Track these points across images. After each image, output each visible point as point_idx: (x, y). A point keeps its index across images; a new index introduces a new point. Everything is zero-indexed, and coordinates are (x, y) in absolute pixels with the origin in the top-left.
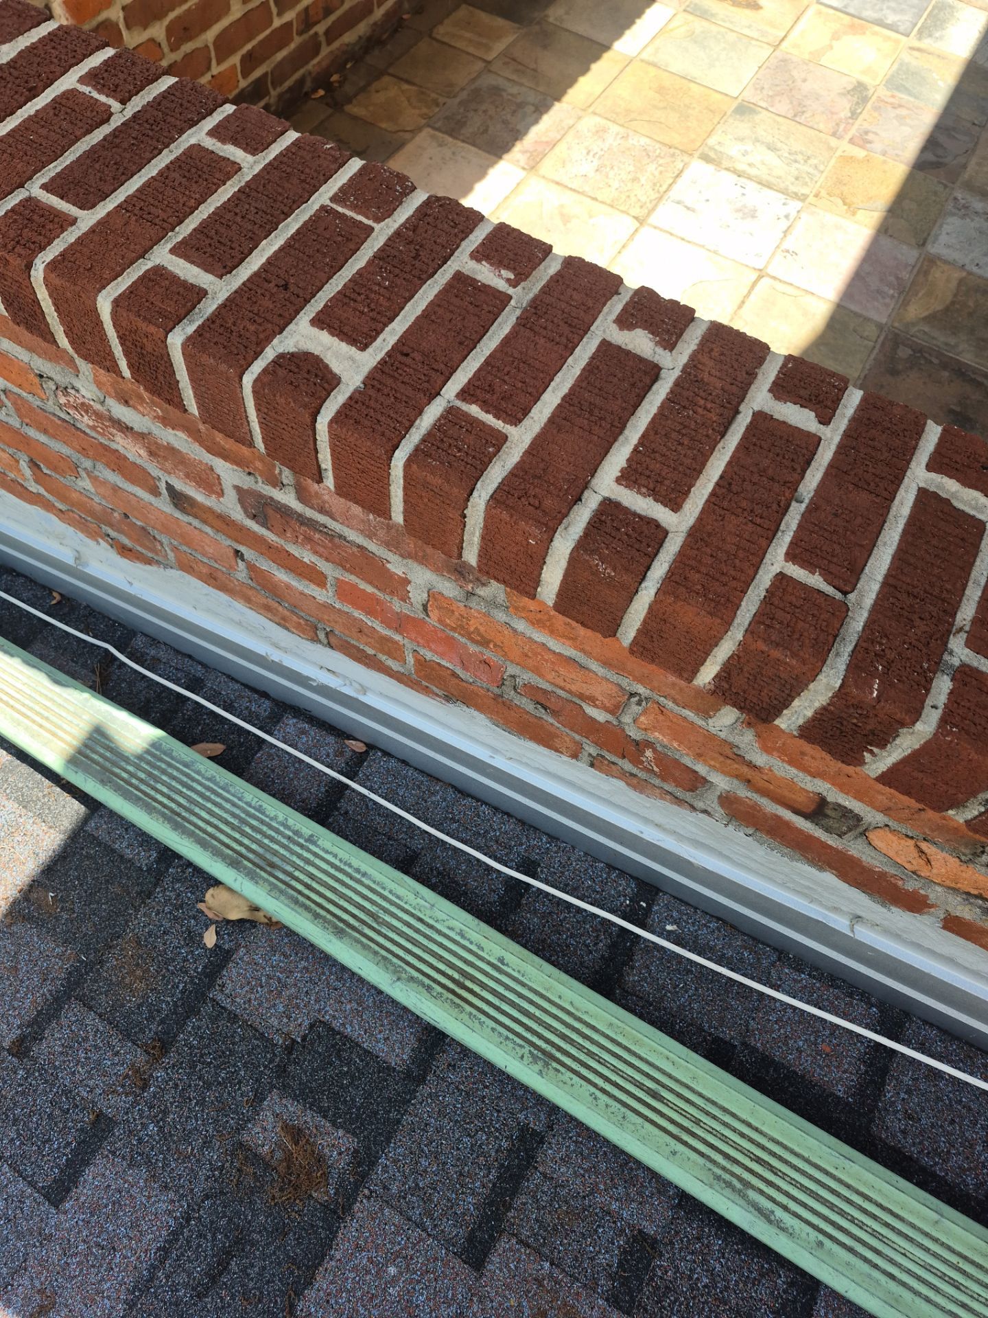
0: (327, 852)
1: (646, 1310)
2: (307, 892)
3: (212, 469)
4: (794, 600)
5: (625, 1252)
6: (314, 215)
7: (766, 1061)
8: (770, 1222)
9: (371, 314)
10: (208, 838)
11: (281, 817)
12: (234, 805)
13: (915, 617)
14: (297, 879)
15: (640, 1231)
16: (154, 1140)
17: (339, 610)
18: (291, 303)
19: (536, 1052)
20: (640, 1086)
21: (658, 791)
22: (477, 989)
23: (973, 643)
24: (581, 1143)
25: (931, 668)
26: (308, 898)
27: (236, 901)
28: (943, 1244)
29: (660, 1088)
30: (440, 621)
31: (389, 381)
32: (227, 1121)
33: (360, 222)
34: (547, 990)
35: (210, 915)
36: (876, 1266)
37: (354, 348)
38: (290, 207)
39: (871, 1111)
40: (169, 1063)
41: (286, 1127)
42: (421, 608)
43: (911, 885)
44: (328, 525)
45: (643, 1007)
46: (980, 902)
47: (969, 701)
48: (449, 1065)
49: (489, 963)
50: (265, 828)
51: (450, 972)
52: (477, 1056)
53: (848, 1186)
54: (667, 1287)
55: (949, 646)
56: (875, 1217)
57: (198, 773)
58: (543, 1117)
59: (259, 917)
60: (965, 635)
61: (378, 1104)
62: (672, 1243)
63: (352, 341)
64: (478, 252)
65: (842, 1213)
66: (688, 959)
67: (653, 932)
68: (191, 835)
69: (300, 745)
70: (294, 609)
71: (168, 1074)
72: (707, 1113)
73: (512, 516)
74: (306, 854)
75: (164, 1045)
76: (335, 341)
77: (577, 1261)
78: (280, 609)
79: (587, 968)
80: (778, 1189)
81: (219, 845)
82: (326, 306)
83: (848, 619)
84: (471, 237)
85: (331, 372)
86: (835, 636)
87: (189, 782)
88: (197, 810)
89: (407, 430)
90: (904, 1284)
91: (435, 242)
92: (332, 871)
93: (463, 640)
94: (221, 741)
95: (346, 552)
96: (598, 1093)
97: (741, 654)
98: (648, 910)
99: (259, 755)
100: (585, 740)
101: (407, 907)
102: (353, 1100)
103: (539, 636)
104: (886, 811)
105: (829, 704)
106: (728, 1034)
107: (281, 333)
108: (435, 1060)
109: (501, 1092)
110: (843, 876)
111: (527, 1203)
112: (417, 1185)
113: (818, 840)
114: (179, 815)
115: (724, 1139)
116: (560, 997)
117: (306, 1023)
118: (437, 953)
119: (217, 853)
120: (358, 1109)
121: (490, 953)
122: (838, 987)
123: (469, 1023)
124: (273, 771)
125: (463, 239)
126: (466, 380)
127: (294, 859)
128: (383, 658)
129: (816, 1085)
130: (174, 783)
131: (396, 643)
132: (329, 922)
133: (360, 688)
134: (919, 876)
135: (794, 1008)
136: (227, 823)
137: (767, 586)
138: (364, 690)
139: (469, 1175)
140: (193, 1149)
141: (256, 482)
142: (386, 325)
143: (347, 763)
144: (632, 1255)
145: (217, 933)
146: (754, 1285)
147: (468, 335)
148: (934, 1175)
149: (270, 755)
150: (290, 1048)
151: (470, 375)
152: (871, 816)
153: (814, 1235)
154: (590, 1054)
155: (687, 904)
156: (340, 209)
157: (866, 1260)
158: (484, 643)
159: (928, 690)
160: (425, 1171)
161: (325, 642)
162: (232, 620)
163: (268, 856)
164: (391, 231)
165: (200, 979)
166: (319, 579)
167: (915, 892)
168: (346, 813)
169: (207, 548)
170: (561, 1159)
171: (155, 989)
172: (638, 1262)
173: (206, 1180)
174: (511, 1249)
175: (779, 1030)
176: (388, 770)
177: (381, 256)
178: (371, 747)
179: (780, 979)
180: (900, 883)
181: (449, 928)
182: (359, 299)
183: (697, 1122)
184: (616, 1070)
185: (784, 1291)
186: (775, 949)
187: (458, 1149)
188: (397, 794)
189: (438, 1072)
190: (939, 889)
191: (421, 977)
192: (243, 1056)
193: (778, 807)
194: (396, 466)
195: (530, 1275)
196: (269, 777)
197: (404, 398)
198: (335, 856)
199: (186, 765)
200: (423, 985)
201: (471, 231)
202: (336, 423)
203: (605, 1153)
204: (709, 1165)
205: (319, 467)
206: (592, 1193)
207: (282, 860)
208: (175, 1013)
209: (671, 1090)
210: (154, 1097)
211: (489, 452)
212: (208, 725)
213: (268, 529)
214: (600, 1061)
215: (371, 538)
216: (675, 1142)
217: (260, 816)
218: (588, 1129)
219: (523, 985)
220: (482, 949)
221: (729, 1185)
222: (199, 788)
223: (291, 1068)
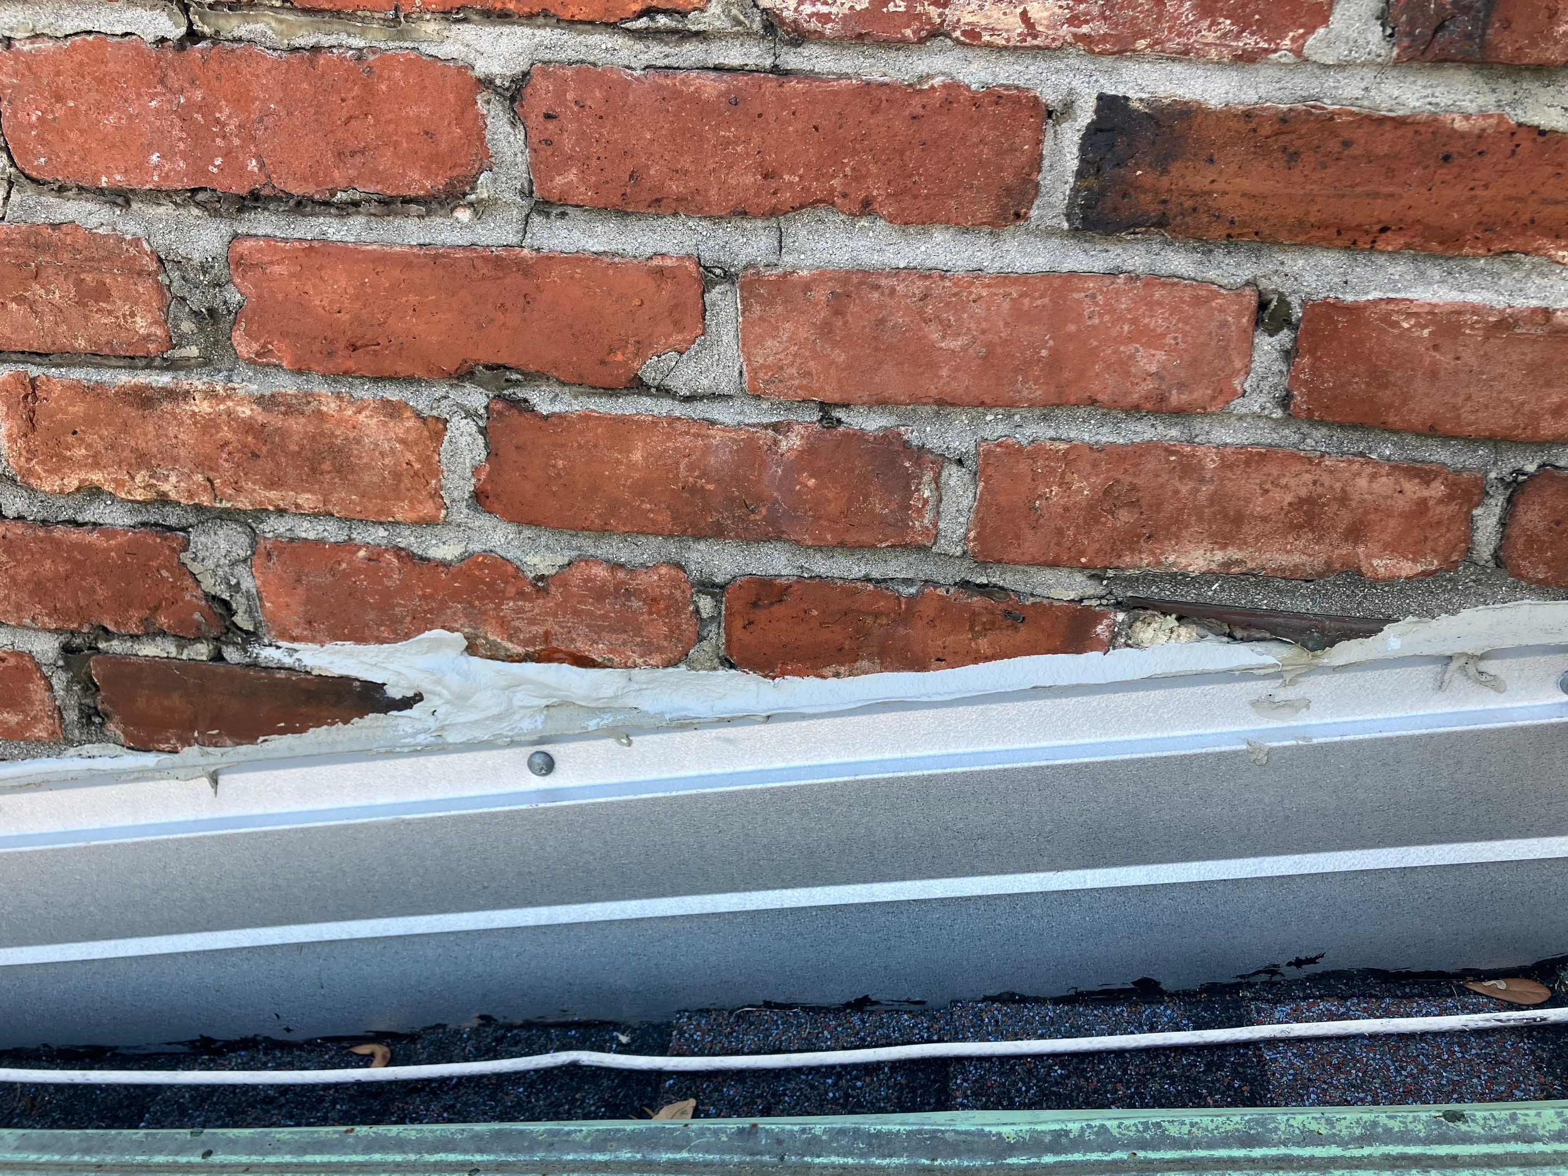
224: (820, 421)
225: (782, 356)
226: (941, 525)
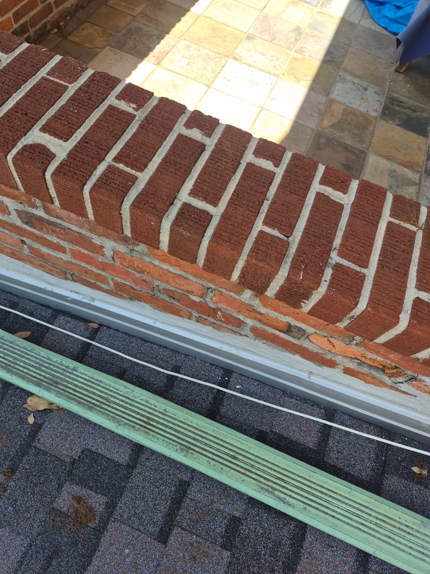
0: (82, 374)
1: (237, 548)
2: (74, 393)
3: (2, 202)
4: (267, 241)
5: (227, 525)
6: (39, 81)
7: (281, 437)
8: (284, 503)
9: (69, 125)
10: (25, 375)
11: (59, 361)
12: (36, 358)
13: (316, 245)
14: (69, 388)
15: (233, 516)
16: (12, 514)
17: (75, 263)
18: (29, 122)
19: (182, 447)
20: (228, 455)
21: (226, 329)
22: (155, 424)
23: (341, 254)
24: (206, 483)
25: (324, 265)
26: (75, 395)
27: (41, 402)
28: (352, 501)
29: (236, 454)
30: (121, 264)
31: (80, 155)
32: (46, 500)
33: (62, 84)
34: (186, 420)
35: (30, 409)
36: (327, 514)
37: (61, 141)
38: (26, 78)
39: (324, 452)
40: (16, 478)
41: (74, 497)
42: (111, 259)
43: (329, 357)
44: (62, 224)
45: (229, 422)
46: (356, 361)
47: (339, 277)
48: (146, 459)
49: (160, 412)
50: (52, 367)
51: (143, 418)
52: (158, 453)
53: (315, 483)
54: (246, 537)
55: (331, 256)
56: (326, 494)
57: (18, 345)
58: (189, 474)
59: (54, 407)
60: (337, 251)
61: (115, 481)
62: (246, 519)
63: (60, 138)
64: (119, 96)
65: (313, 495)
66: (246, 399)
67: (231, 390)
68: (16, 374)
69: (67, 328)
70: (54, 265)
71: (16, 483)
72: (256, 462)
73: (142, 212)
74: (72, 376)
75: (12, 470)
76: (52, 138)
77: (207, 533)
78: (47, 266)
79: (204, 408)
80: (287, 489)
81: (30, 377)
82: (46, 122)
83: (289, 248)
84: (115, 89)
85: (51, 152)
86: (284, 255)
87: (13, 350)
88: (18, 362)
89: (90, 176)
90: (338, 519)
91: (98, 92)
92: (85, 382)
93: (133, 272)
94: (28, 330)
95: (72, 236)
96: (210, 460)
97: (247, 266)
98: (228, 381)
99: (47, 335)
100: (192, 311)
101: (121, 393)
102: (104, 481)
103: (165, 266)
104: (314, 326)
105: (284, 284)
106: (265, 428)
107: (25, 135)
108: (139, 457)
109: (170, 467)
110: (303, 356)
111: (184, 512)
112: (135, 512)
113: (291, 342)
114: (10, 366)
115: (264, 472)
116: (192, 422)
117: (80, 450)
118: (136, 411)
119: (30, 381)
120: (107, 484)
121: (160, 408)
122: (308, 403)
123: (153, 439)
124: (55, 341)
125: (111, 91)
126: (116, 153)
127: (67, 379)
128: (99, 284)
129: (301, 444)
130: (6, 352)
131: (103, 276)
132: (86, 405)
133: (91, 299)
134: (331, 352)
135: (291, 414)
136: (33, 366)
137: (256, 236)
138: (93, 299)
139: (158, 504)
140: (30, 515)
141: (25, 207)
142: (76, 130)
143: (90, 334)
144: (230, 526)
145: (34, 417)
146: (281, 530)
147: (116, 133)
148: (350, 474)
149: (53, 334)
150: (73, 463)
151: (118, 150)
152: (310, 330)
153: (302, 505)
154: (206, 444)
155: (244, 376)
156: (51, 78)
157: (323, 512)
158: (142, 272)
159: (323, 274)
160: (139, 506)
161: (71, 279)
162: (26, 274)
163: (54, 379)
164: (77, 88)
165: (28, 439)
166: (63, 250)
167: (331, 360)
168: (92, 356)
169: (8, 240)
170: (198, 491)
171: (7, 446)
172: (233, 529)
173: (38, 527)
174: (178, 533)
175: (285, 424)
176: (110, 335)
177: (72, 99)
178: (101, 325)
179: (284, 403)
180: (324, 356)
181: (141, 400)
182: (63, 118)
183: (252, 466)
184: (217, 450)
185: (294, 530)
186: (281, 390)
187: (153, 494)
188: (115, 345)
189: (141, 463)
190: (340, 357)
191: (130, 423)
192: (51, 469)
193: (273, 330)
194: (86, 193)
195: (188, 542)
196: (53, 344)
197: (87, 162)
198: (86, 375)
199: (11, 342)
200: (131, 426)
201: (115, 87)
202: (55, 175)
203: (216, 485)
204: (258, 483)
205: (51, 196)
206: (212, 503)
207: (61, 380)
208: (17, 455)
209: (241, 455)
210: (10, 494)
211: (129, 185)
212: (22, 323)
213: (34, 228)
214: (210, 447)
215: (82, 228)
216: (244, 476)
217: (49, 361)
218: (208, 476)
219: (175, 419)
220: (157, 407)
221: (267, 490)
222: (18, 352)
223: (74, 471)
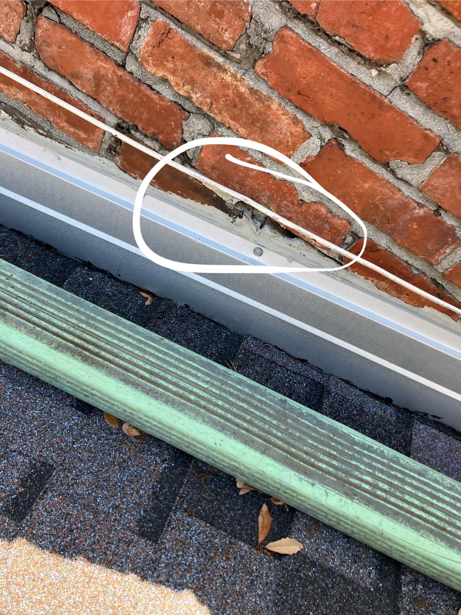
224: (434, 211)
225: (441, 186)
226: (443, 261)
